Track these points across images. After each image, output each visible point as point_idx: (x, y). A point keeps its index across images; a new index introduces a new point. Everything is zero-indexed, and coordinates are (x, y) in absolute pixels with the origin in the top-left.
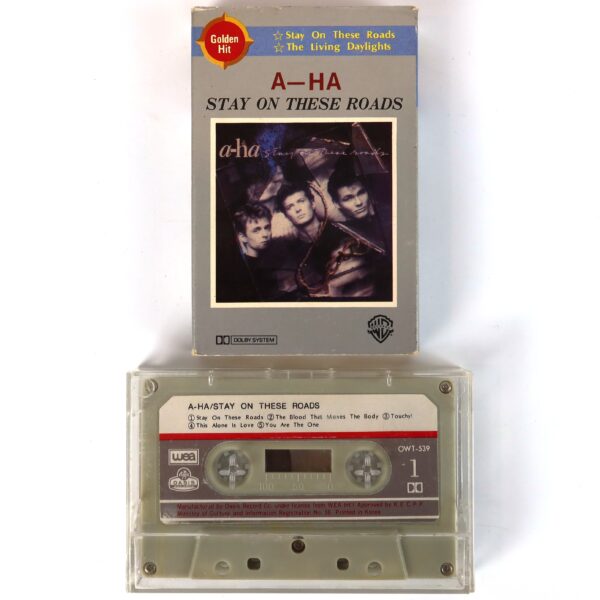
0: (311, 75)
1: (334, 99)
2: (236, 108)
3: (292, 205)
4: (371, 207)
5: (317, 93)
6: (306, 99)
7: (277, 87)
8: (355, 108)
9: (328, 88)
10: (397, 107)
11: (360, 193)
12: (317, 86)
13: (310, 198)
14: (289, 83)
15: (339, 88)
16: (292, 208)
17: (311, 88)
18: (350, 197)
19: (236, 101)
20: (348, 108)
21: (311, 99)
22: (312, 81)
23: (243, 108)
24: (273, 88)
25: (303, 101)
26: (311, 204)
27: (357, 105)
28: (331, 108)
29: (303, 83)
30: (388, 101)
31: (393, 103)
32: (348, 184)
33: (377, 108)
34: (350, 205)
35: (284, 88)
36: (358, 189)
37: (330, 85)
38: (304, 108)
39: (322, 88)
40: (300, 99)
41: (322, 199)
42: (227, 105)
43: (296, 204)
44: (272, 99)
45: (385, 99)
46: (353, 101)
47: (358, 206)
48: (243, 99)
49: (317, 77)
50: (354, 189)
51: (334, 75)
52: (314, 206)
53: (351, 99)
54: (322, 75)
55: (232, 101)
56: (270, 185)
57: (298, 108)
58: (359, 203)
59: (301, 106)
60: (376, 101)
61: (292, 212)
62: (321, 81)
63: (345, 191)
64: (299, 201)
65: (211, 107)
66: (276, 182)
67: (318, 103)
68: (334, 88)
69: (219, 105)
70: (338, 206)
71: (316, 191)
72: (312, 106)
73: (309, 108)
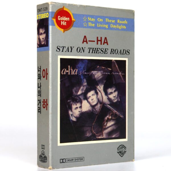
0: (97, 38)
1: (106, 49)
2: (68, 51)
3: (90, 97)
4: (119, 97)
5: (99, 46)
6: (95, 49)
7: (84, 42)
8: (113, 53)
9: (104, 44)
10: (128, 53)
11: (115, 91)
12: (99, 42)
13: (97, 93)
14: (89, 41)
15: (108, 44)
16: (90, 98)
17: (97, 44)
18: (111, 93)
19: (68, 48)
20: (111, 53)
21: (97, 49)
22: (98, 40)
23: (71, 51)
24: (83, 43)
25: (94, 49)
26: (97, 96)
27: (114, 52)
28: (105, 53)
29: (94, 41)
30: (125, 51)
31: (127, 52)
32: (111, 87)
33: (121, 54)
34: (111, 96)
35: (87, 43)
36: (114, 89)
37: (104, 43)
38: (94, 53)
39: (101, 44)
40: (93, 48)
41: (101, 94)
42: (65, 49)
43: (91, 96)
44: (82, 48)
45: (124, 50)
46: (113, 50)
47: (114, 97)
48: (71, 47)
49: (99, 39)
50: (113, 89)
51: (106, 38)
52: (98, 97)
53: (112, 49)
54: (101, 38)
55: (67, 48)
56: (82, 88)
57: (92, 53)
58: (114, 96)
59: (94, 52)
60: (121, 51)
61: (90, 100)
62: (101, 41)
63: (110, 90)
64: (93, 95)
65: (58, 50)
66: (84, 86)
67: (100, 51)
68: (106, 44)
69: (61, 49)
70: (107, 97)
71: (99, 90)
72: (98, 52)
73: (97, 53)
